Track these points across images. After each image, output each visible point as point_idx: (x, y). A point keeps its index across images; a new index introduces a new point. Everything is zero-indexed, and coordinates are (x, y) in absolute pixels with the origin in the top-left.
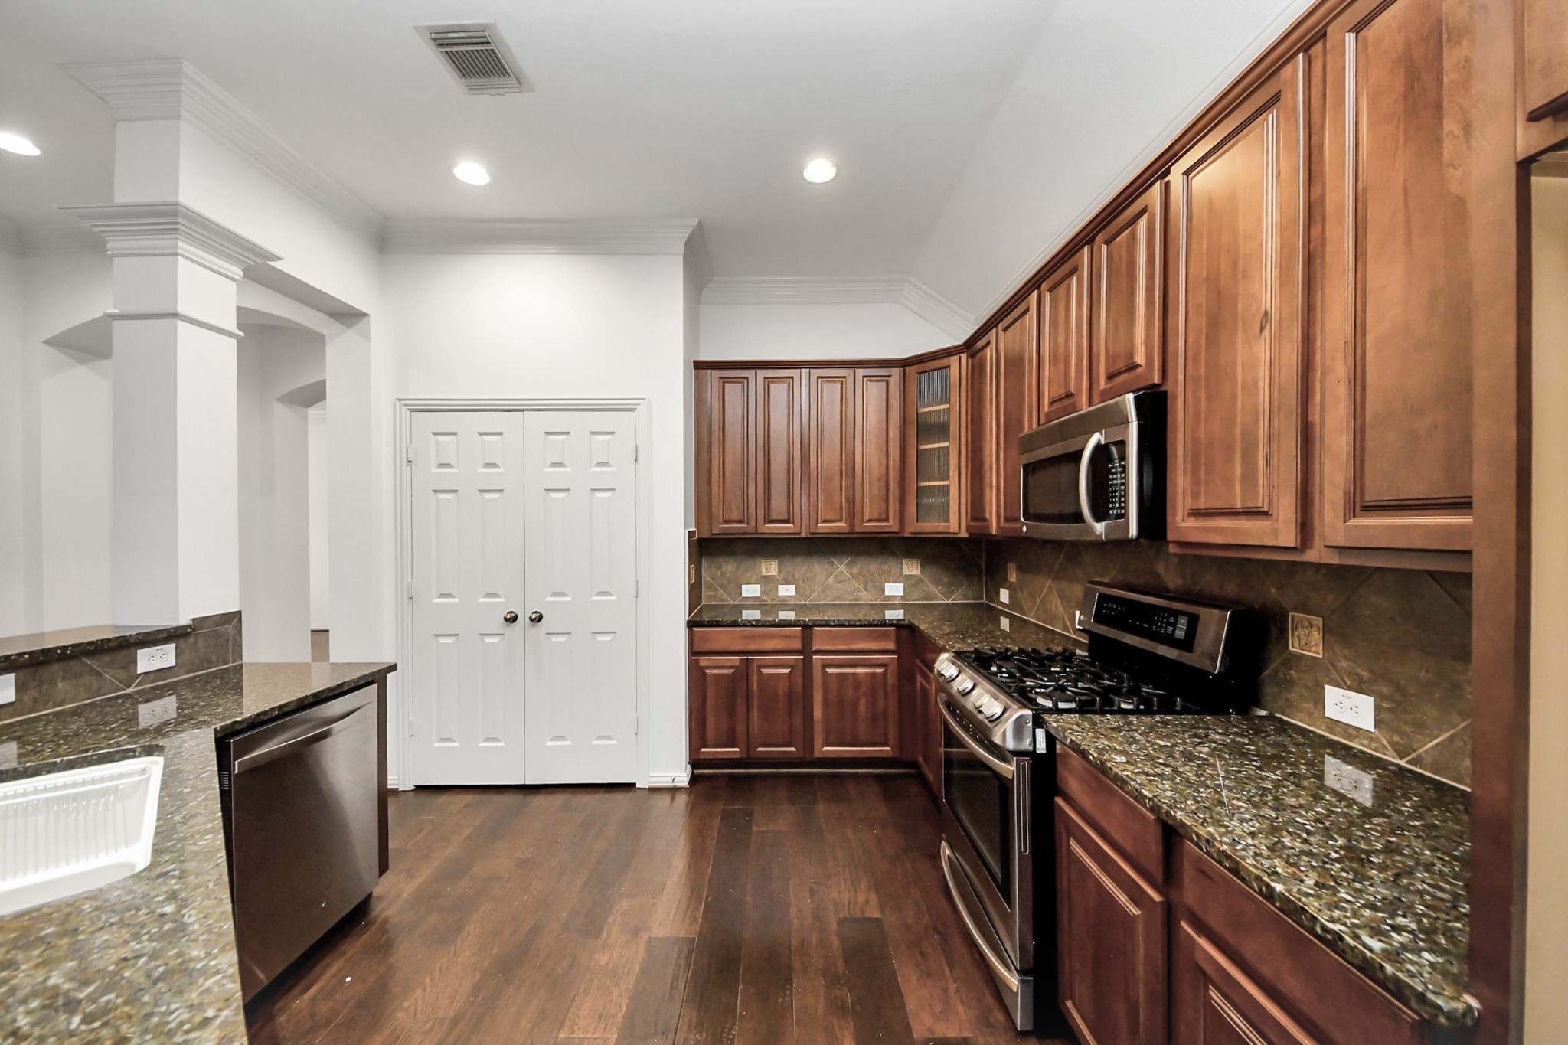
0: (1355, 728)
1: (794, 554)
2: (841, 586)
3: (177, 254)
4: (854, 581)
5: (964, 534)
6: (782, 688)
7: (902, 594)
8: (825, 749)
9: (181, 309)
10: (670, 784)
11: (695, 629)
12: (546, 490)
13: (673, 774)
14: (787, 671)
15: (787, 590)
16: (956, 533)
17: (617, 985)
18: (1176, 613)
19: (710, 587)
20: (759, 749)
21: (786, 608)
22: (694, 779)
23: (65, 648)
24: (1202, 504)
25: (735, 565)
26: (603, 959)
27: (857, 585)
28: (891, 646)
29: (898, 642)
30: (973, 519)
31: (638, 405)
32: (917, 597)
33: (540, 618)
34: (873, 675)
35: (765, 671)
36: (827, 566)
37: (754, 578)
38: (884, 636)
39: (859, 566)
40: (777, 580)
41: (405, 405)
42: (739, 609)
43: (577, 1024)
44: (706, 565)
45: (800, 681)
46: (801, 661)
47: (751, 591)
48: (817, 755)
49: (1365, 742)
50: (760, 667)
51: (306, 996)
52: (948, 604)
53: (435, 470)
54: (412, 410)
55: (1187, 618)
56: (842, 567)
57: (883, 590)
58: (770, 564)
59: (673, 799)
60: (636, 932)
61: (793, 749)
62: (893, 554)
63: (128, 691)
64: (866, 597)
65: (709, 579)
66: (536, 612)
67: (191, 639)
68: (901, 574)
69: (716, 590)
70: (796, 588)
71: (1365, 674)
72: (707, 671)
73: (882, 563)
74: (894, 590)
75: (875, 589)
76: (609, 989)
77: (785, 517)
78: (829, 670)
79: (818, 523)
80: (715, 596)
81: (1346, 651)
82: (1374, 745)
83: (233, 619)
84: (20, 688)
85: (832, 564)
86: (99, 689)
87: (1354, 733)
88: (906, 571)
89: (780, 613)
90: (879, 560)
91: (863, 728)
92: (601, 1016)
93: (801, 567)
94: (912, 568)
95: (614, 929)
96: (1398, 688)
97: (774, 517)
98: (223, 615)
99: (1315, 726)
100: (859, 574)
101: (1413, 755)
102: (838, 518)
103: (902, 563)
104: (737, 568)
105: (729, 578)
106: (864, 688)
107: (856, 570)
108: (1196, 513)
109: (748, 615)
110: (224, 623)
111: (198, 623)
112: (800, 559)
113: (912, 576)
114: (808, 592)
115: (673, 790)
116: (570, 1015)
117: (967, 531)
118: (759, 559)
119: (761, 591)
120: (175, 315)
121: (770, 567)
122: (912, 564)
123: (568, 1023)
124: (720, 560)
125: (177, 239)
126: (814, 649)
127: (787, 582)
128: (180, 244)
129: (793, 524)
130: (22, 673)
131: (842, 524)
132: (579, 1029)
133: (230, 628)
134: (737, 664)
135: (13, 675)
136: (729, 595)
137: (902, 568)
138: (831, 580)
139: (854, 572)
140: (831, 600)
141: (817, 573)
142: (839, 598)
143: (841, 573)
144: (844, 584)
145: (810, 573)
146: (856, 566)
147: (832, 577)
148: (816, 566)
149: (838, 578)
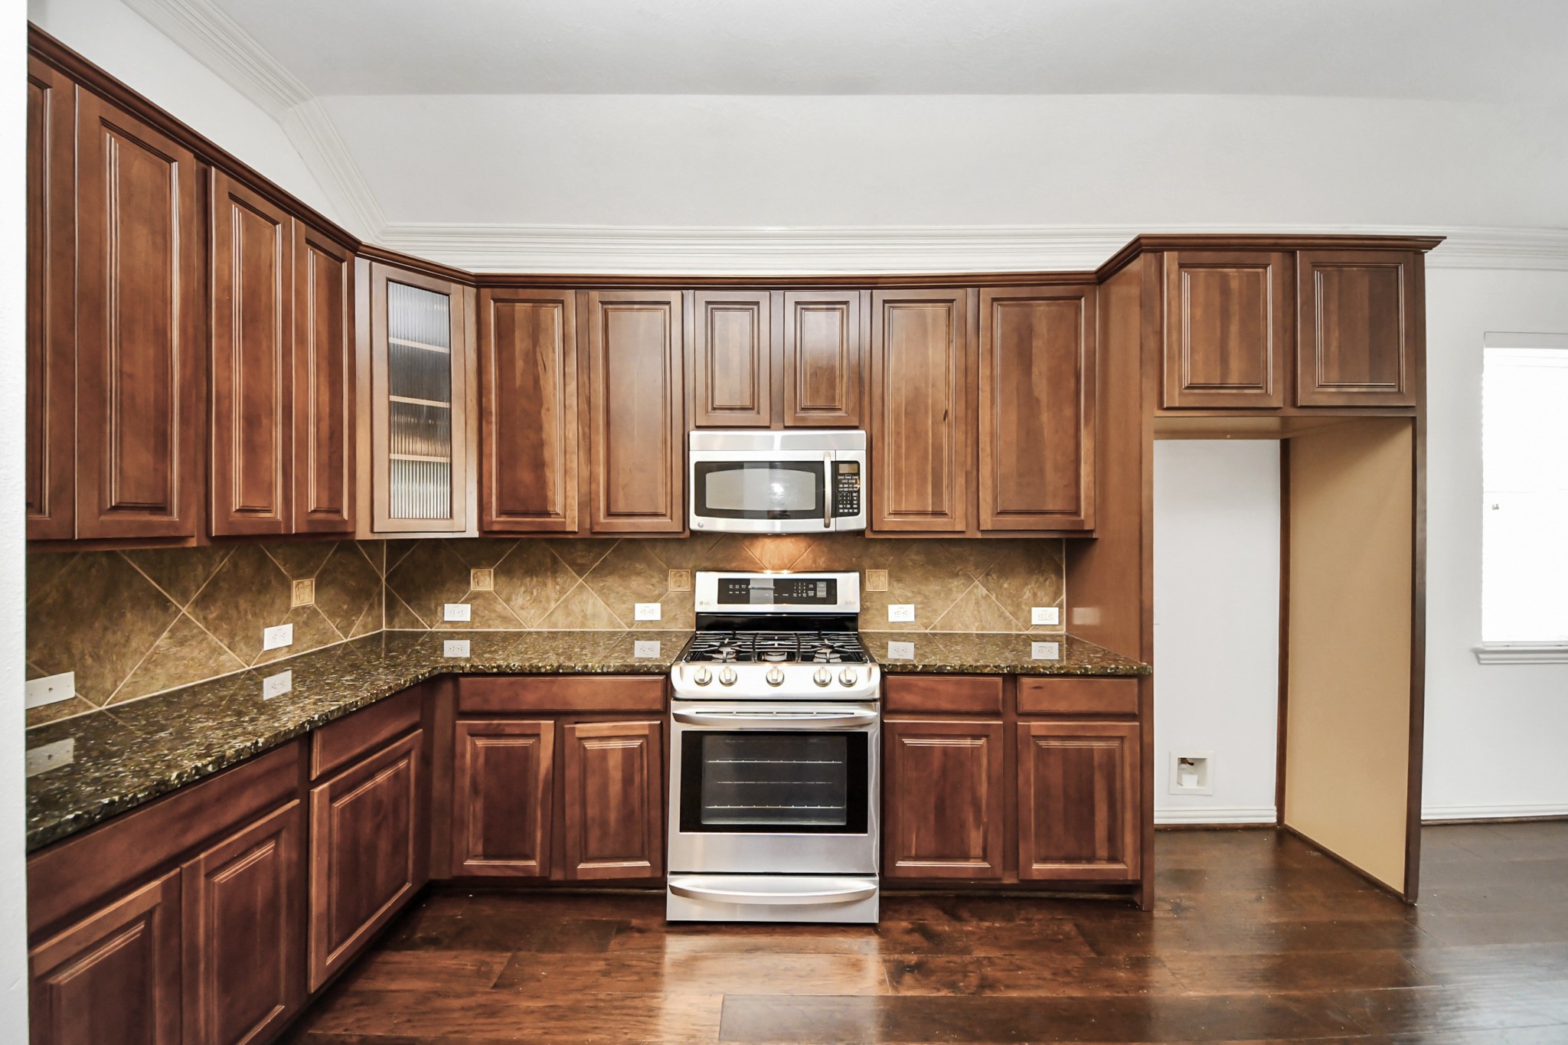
0: (905, 622)
2: (184, 651)
4: (210, 635)
5: (472, 534)
7: (290, 643)
15: (50, 692)
16: (460, 532)
18: (815, 581)
24: (903, 508)
27: (214, 641)
32: (310, 643)
36: (154, 609)
39: (219, 603)
49: (910, 628)
52: (346, 644)
55: (825, 583)
56: (187, 610)
57: (261, 643)
62: (278, 573)
64: (231, 663)
68: (288, 607)
70: (76, 677)
71: (909, 594)
73: (259, 592)
74: (279, 636)
75: (248, 644)
81: (900, 585)
82: (914, 627)
87: (904, 625)
88: (296, 601)
94: (305, 596)
96: (926, 597)
99: (882, 629)
100: (220, 618)
101: (932, 626)
103: (291, 588)
107: (213, 612)
108: (896, 513)
113: (304, 608)
122: (304, 587)
127: (48, 667)
137: (289, 596)
138: (163, 640)
139: (211, 616)
140: (164, 687)
141: (131, 631)
142: (180, 678)
143: (185, 621)
144: (190, 645)
145: (114, 633)
146: (215, 601)
147: (165, 634)
148: (129, 615)
149: (179, 635)
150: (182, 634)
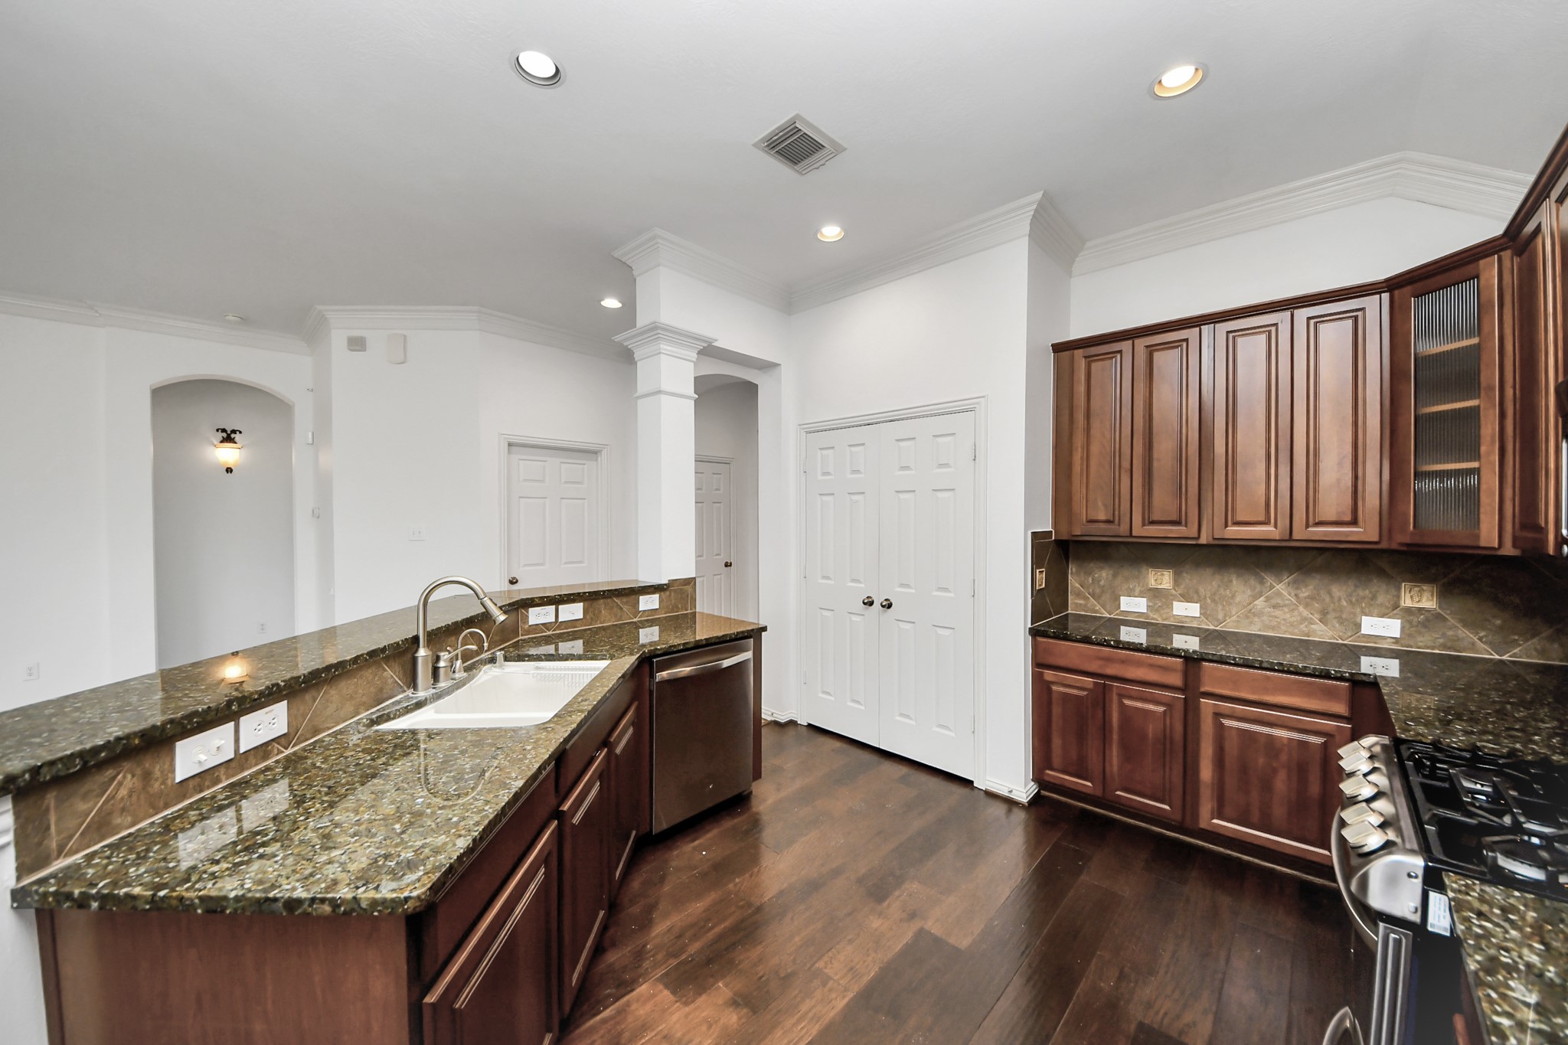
1: (1198, 564)
2: (1277, 613)
3: (660, 353)
4: (1301, 608)
5: (1508, 550)
6: (1152, 730)
7: (1398, 635)
8: (1215, 821)
9: (664, 387)
10: (1006, 793)
11: (1040, 639)
12: (897, 492)
13: (1012, 787)
14: (1161, 709)
15: (1186, 610)
16: (1493, 548)
17: (876, 952)
19: (1078, 595)
20: (1118, 793)
21: (1184, 631)
22: (1036, 801)
23: (604, 591)
25: (1112, 572)
26: (876, 923)
27: (1305, 613)
28: (1341, 708)
29: (1353, 705)
30: (1524, 526)
31: (977, 403)
32: (1430, 644)
33: (890, 606)
34: (1303, 744)
35: (1127, 702)
36: (1253, 581)
37: (1138, 590)
38: (1330, 694)
39: (1311, 587)
40: (1172, 595)
41: (803, 429)
42: (1116, 624)
43: (831, 963)
44: (1074, 570)
45: (1179, 728)
46: (1182, 702)
47: (1134, 604)
48: (1203, 825)
50: (1121, 696)
51: (692, 845)
52: (1501, 661)
53: (850, 476)
54: (807, 433)
56: (1280, 587)
57: (1359, 626)
58: (1163, 575)
59: (1010, 811)
60: (912, 916)
61: (1167, 807)
62: (1382, 573)
63: (635, 620)
64: (1323, 633)
65: (1077, 585)
66: (886, 600)
67: (668, 593)
68: (1396, 606)
69: (1086, 599)
70: (1201, 607)
72: (1054, 688)
73: (1356, 586)
74: (1382, 627)
75: (1341, 623)
76: (868, 950)
77: (1174, 518)
78: (1227, 722)
79: (1226, 526)
80: (1085, 606)
83: (690, 582)
84: (585, 612)
85: (1262, 582)
86: (621, 616)
88: (1407, 601)
89: (1176, 637)
90: (1351, 583)
91: (1279, 812)
92: (851, 969)
93: (1209, 582)
94: (1423, 599)
95: (894, 906)
97: (1155, 517)
98: (686, 579)
100: (1312, 598)
102: (1262, 518)
103: (1399, 589)
104: (1115, 576)
105: (1103, 586)
106: (1284, 757)
107: (1305, 593)
109: (1128, 634)
110: (685, 585)
111: (672, 582)
112: (1209, 571)
113: (1420, 609)
114: (1220, 617)
115: (1010, 803)
116: (830, 954)
117: (1514, 546)
118: (1145, 567)
119: (1148, 606)
120: (659, 392)
121: (1162, 579)
122: (1421, 591)
123: (826, 958)
124: (1092, 565)
125: (660, 343)
126: (1203, 689)
127: (1186, 598)
128: (662, 346)
129: (1186, 526)
130: (587, 603)
131: (1270, 528)
132: (832, 968)
133: (689, 588)
134: (1091, 686)
135: (582, 604)
136: (1103, 607)
137: (1398, 597)
138: (1260, 603)
139: (1302, 595)
140: (1259, 630)
141: (1236, 592)
142: (1273, 628)
143: (1279, 594)
144: (1282, 610)
145: (1225, 590)
146: (1306, 586)
147: (1262, 599)
148: (1235, 582)
149: (1274, 601)
150: (1275, 602)
